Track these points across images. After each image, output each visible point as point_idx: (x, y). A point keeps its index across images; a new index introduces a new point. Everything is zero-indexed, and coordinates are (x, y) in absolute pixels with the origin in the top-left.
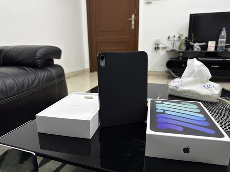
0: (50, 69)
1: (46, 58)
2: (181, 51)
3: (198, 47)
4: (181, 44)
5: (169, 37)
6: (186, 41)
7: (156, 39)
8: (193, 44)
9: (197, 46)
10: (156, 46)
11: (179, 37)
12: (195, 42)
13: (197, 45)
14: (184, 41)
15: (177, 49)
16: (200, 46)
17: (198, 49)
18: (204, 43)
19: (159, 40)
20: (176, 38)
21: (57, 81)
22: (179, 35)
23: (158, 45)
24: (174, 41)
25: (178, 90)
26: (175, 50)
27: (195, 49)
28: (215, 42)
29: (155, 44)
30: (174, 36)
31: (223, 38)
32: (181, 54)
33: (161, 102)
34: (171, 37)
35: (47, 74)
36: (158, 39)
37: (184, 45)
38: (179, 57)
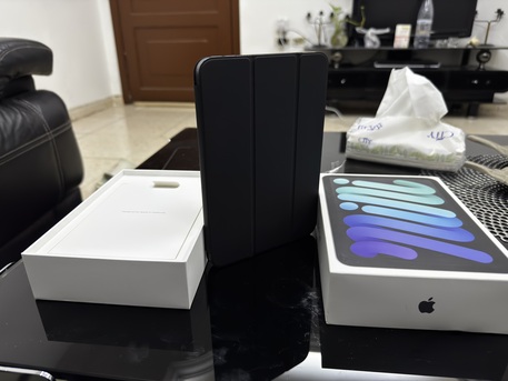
0: (26, 103)
1: (12, 73)
2: (338, 47)
3: (375, 39)
4: (337, 32)
5: (309, 15)
6: (348, 25)
7: (280, 18)
8: (363, 31)
9: (372, 37)
10: (281, 37)
11: (332, 15)
12: (367, 27)
13: (372, 34)
14: (342, 26)
15: (329, 44)
16: (379, 36)
17: (374, 43)
18: (387, 31)
19: (287, 23)
20: (326, 18)
21: (50, 135)
22: (331, 10)
23: (284, 33)
24: (321, 24)
25: (371, 147)
26: (324, 46)
27: (368, 45)
28: (408, 27)
29: (278, 32)
30: (321, 13)
31: (427, 17)
32: (338, 54)
33: (347, 181)
34: (315, 15)
35: (20, 117)
36: (286, 19)
37: (342, 33)
38: (333, 62)
